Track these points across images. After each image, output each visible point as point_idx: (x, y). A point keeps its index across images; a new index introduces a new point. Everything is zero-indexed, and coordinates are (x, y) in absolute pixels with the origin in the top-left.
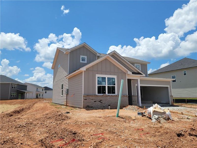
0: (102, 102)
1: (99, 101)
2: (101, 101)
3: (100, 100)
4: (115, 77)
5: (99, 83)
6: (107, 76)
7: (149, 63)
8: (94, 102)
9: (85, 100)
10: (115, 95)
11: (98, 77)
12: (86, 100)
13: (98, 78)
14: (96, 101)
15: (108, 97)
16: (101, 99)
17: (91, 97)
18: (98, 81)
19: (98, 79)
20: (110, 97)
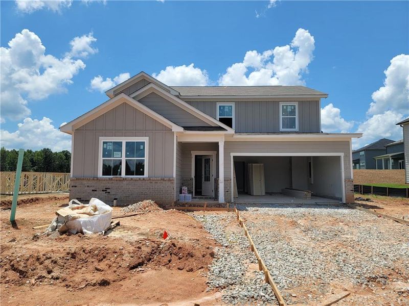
0: (109, 193)
1: (103, 191)
2: (108, 191)
3: (106, 188)
4: (145, 140)
5: (107, 153)
6: (124, 140)
8: (93, 191)
9: (72, 187)
10: (144, 179)
11: (104, 143)
12: (76, 187)
13: (105, 145)
14: (96, 191)
15: (125, 182)
16: (108, 185)
17: (85, 182)
18: (104, 150)
19: (105, 147)
20: (128, 182)
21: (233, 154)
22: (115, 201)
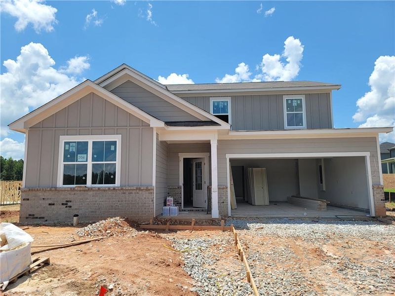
0: (70, 207)
1: (63, 204)
2: (69, 204)
3: (67, 201)
4: (117, 138)
5: (69, 156)
6: (90, 140)
7: (338, 87)
8: (50, 204)
9: (24, 200)
10: (114, 189)
11: (66, 143)
12: (28, 200)
13: (67, 146)
14: (54, 204)
15: (91, 193)
16: (69, 197)
17: (40, 194)
18: (66, 152)
19: (67, 148)
20: (94, 192)
21: (229, 156)
22: (75, 218)
